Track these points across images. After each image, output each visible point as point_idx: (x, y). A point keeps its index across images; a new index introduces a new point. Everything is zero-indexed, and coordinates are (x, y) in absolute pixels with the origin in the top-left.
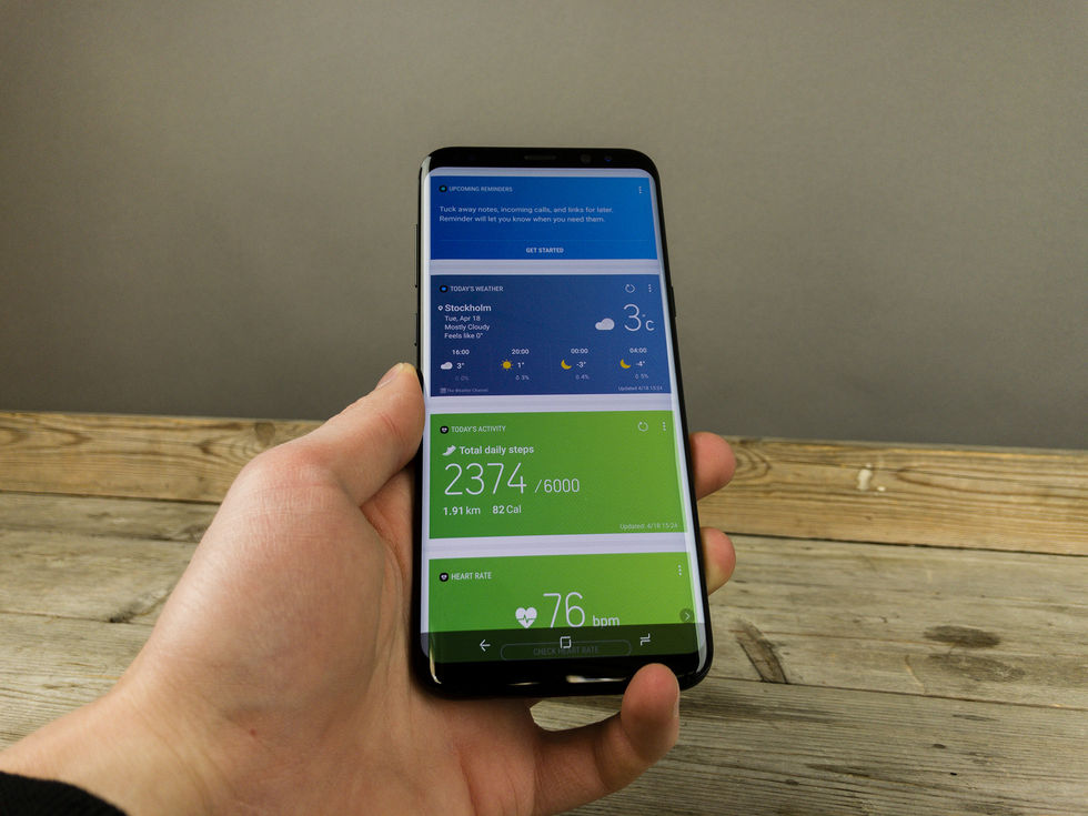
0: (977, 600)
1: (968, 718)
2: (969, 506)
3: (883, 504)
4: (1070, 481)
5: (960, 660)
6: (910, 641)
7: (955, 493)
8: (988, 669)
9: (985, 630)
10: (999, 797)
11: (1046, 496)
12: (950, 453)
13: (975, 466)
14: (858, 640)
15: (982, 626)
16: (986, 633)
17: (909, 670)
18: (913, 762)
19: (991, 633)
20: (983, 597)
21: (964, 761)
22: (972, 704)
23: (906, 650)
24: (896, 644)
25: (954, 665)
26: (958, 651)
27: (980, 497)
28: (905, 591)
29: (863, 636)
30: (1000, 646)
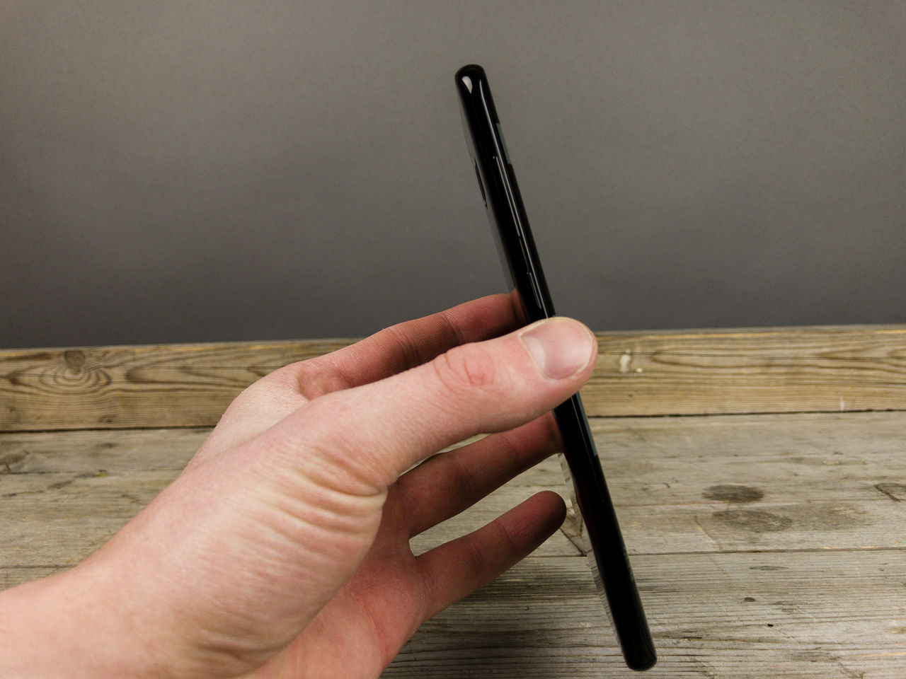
0: (732, 459)
1: (763, 568)
2: (710, 379)
3: (642, 383)
4: (786, 352)
5: (738, 515)
6: (694, 503)
7: (699, 370)
8: (761, 521)
9: (749, 485)
10: (815, 643)
11: (769, 366)
12: (693, 337)
13: (714, 346)
14: (651, 507)
15: (746, 482)
16: (750, 488)
17: (700, 529)
18: (734, 619)
19: (755, 488)
20: (736, 456)
21: (774, 612)
22: (761, 555)
23: (694, 512)
24: (683, 507)
25: (734, 520)
26: (734, 507)
27: (719, 371)
28: (674, 457)
29: (654, 502)
30: (765, 498)
